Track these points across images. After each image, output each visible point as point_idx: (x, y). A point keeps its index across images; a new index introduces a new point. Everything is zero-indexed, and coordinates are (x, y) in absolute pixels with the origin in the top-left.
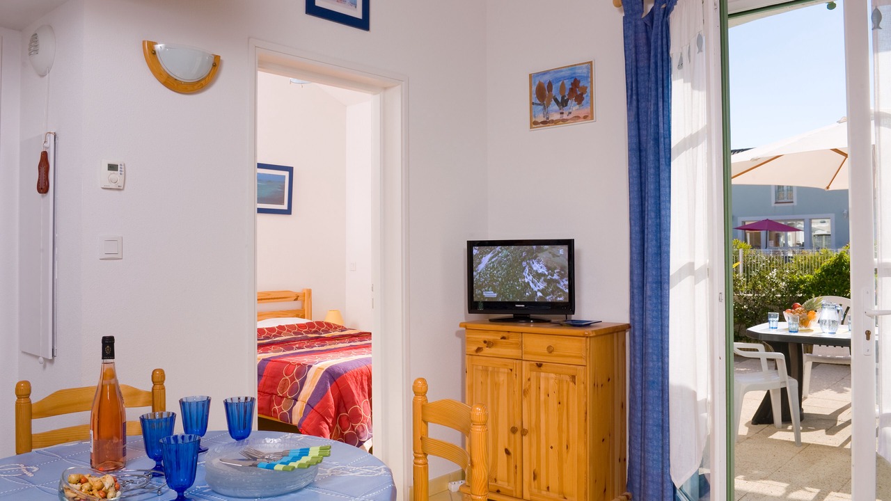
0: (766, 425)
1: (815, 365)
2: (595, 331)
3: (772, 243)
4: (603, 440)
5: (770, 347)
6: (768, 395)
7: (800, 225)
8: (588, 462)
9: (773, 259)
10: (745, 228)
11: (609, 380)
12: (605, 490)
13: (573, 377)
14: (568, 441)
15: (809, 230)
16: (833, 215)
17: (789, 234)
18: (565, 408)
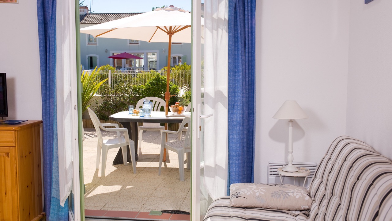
0: (120, 165)
1: (144, 132)
2: (21, 127)
3: (127, 65)
4: (28, 186)
5: (122, 125)
6: (120, 150)
7: (142, 56)
8: (19, 200)
9: (127, 75)
10: (114, 58)
11: (30, 153)
12: (30, 214)
13: (8, 154)
14: (6, 190)
15: (146, 59)
16: (158, 51)
17: (137, 60)
18: (3, 171)
